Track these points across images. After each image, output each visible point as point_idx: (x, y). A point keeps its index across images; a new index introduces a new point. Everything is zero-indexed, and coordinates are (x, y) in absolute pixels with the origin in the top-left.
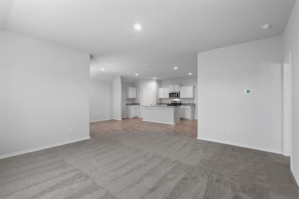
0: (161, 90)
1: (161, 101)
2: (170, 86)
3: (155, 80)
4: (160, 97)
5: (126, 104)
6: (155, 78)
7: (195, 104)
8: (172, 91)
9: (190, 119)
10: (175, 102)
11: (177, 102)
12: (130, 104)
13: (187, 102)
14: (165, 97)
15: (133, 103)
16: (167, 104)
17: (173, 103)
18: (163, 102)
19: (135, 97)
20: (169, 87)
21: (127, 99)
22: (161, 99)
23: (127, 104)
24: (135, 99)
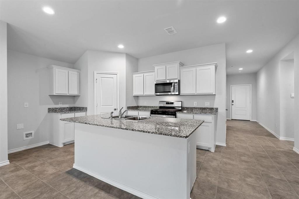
0: (137, 78)
1: (137, 102)
2: (156, 68)
3: (125, 55)
4: (135, 93)
5: (49, 109)
6: (121, 47)
7: (217, 109)
8: (162, 78)
9: (209, 148)
10: (168, 103)
11: (172, 103)
12: (62, 110)
13: (195, 104)
14: (146, 94)
15: (72, 106)
16: (150, 109)
17: (162, 105)
18: (142, 103)
19: (75, 92)
20: (156, 70)
21: (50, 96)
22: (137, 97)
23: (51, 110)
24: (78, 96)
